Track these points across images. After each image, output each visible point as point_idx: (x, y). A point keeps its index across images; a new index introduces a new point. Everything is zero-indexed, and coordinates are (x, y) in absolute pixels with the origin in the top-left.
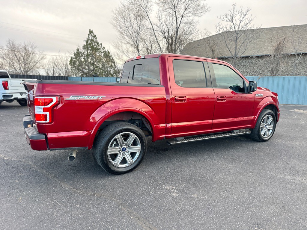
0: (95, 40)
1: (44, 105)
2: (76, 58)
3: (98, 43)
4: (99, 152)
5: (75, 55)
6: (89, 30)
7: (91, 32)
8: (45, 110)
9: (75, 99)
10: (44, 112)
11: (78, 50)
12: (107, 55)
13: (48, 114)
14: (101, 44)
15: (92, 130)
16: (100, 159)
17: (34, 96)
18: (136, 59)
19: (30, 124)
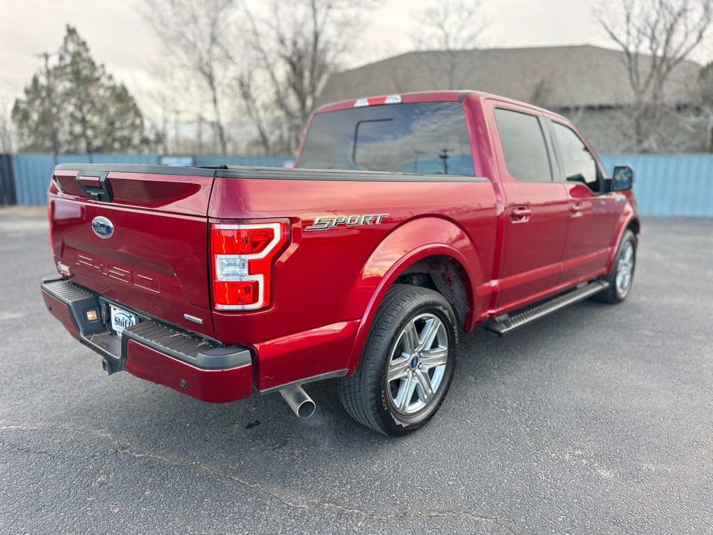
0: (84, 55)
1: (252, 252)
2: (31, 102)
3: (93, 64)
4: (370, 380)
5: (27, 92)
6: (68, 26)
7: (71, 32)
8: (254, 267)
9: (326, 226)
10: (250, 273)
11: (35, 80)
12: (121, 95)
13: (259, 278)
14: (103, 66)
15: (361, 318)
16: (371, 400)
17: (211, 221)
18: (367, 104)
19: (93, 310)
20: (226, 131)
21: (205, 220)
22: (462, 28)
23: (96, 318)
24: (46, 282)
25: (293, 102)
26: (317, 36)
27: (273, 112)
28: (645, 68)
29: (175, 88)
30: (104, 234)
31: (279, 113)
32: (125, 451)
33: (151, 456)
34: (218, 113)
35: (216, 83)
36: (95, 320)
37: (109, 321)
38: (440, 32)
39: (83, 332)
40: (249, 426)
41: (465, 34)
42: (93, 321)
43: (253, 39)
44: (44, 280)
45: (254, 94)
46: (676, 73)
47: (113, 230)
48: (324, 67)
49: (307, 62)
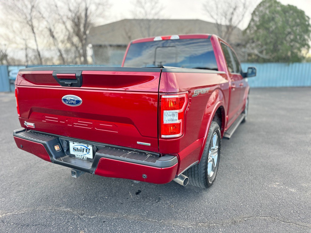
1: (179, 109)
4: (203, 164)
9: (197, 94)
10: (179, 119)
15: (204, 136)
17: (160, 94)
18: (161, 39)
19: (57, 145)
20: (41, 53)
21: (157, 94)
22: (152, 9)
23: (59, 149)
24: (17, 132)
25: (75, 39)
26: (86, 10)
27: (65, 44)
28: (224, 29)
29: (14, 32)
30: (74, 104)
31: (68, 45)
32: (84, 216)
33: (99, 216)
34: (37, 45)
35: (35, 30)
36: (59, 150)
37: (68, 150)
38: (143, 11)
39: (54, 157)
40: (137, 193)
41: (153, 12)
42: (58, 151)
43: (55, 8)
44: (15, 131)
45: (56, 36)
46: (235, 32)
47: (82, 102)
48: (90, 24)
49: (83, 21)
